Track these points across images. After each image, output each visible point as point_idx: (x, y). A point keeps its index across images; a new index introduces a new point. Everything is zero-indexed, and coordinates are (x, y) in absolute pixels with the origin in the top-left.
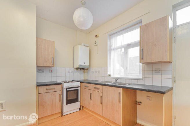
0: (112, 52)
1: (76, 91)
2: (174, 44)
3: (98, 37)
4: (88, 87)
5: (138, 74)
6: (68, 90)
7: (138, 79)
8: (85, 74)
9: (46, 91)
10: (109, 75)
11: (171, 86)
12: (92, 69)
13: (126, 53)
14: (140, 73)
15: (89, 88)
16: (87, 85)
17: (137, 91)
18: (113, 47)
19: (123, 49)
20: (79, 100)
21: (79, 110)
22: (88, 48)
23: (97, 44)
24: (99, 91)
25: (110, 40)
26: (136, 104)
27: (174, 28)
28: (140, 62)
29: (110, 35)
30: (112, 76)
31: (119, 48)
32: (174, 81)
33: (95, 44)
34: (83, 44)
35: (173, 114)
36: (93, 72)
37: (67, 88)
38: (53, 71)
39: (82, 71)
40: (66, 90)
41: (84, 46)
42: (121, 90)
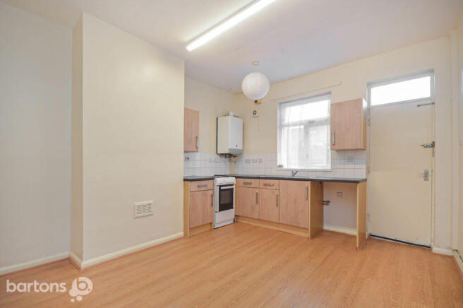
0: (285, 130)
1: (228, 192)
2: (368, 128)
3: (260, 103)
4: (251, 184)
5: (325, 164)
6: (222, 188)
7: (325, 171)
8: (233, 164)
9: (197, 189)
10: (280, 166)
11: (364, 178)
12: (246, 157)
13: (307, 133)
14: (328, 163)
15: (253, 186)
16: (248, 180)
17: (325, 183)
18: (286, 121)
19: (302, 127)
20: (234, 206)
21: (232, 222)
22: (241, 120)
23: (257, 115)
24: (274, 188)
25: (280, 110)
26: (323, 204)
27: (369, 109)
28: (332, 149)
29: (280, 104)
30: (285, 167)
31: (295, 125)
32: (368, 172)
33: (254, 114)
34: (231, 113)
35: (368, 212)
36: (248, 162)
37: (220, 186)
38: (190, 159)
39: (227, 159)
40: (220, 188)
41: (235, 116)
42: (308, 184)
